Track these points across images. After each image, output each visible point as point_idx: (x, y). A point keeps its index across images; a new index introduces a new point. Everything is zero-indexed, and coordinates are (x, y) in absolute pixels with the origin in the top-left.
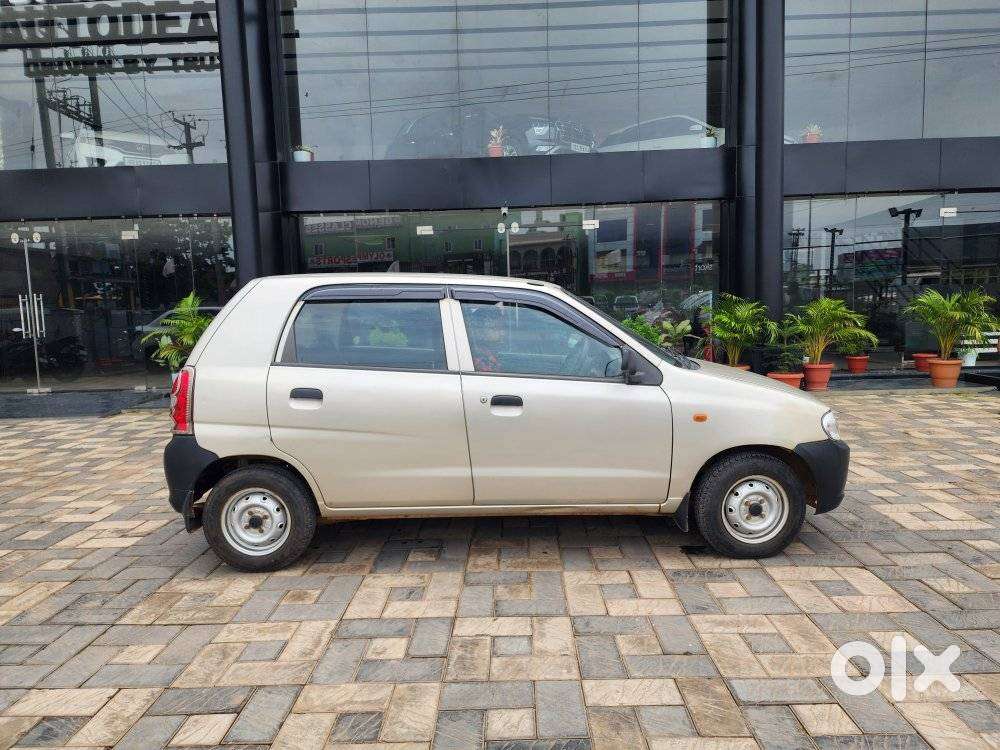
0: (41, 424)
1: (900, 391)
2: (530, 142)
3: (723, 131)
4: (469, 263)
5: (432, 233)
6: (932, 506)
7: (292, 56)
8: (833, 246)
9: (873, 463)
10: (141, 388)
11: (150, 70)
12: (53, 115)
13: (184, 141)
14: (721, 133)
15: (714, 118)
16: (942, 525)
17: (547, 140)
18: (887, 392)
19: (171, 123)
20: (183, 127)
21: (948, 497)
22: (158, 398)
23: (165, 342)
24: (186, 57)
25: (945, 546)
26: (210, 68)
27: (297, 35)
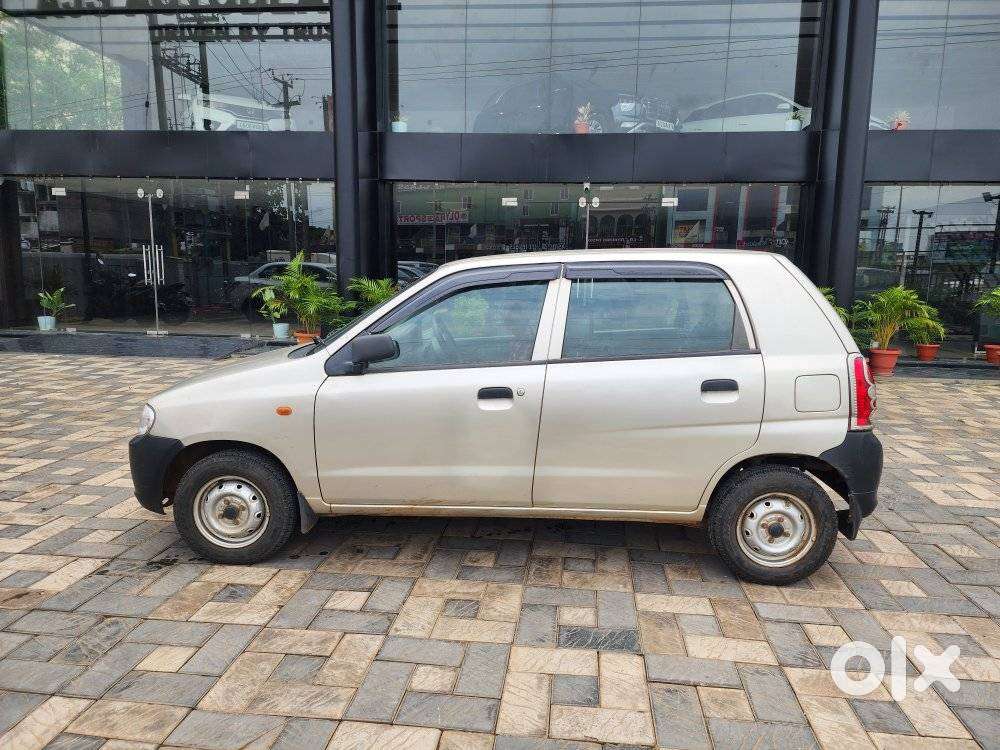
0: (165, 362)
1: (966, 381)
2: (616, 118)
3: (810, 110)
4: (545, 228)
5: (516, 204)
6: (966, 487)
7: (394, 26)
8: (920, 228)
9: (920, 446)
10: (247, 336)
11: (263, 38)
12: (166, 72)
13: (282, 100)
14: (807, 114)
15: (801, 98)
16: (970, 503)
17: (634, 117)
18: (953, 380)
19: (270, 81)
20: (281, 85)
21: (983, 480)
22: (261, 345)
23: (269, 295)
24: (296, 26)
25: (967, 520)
26: (319, 37)
27: (399, 7)
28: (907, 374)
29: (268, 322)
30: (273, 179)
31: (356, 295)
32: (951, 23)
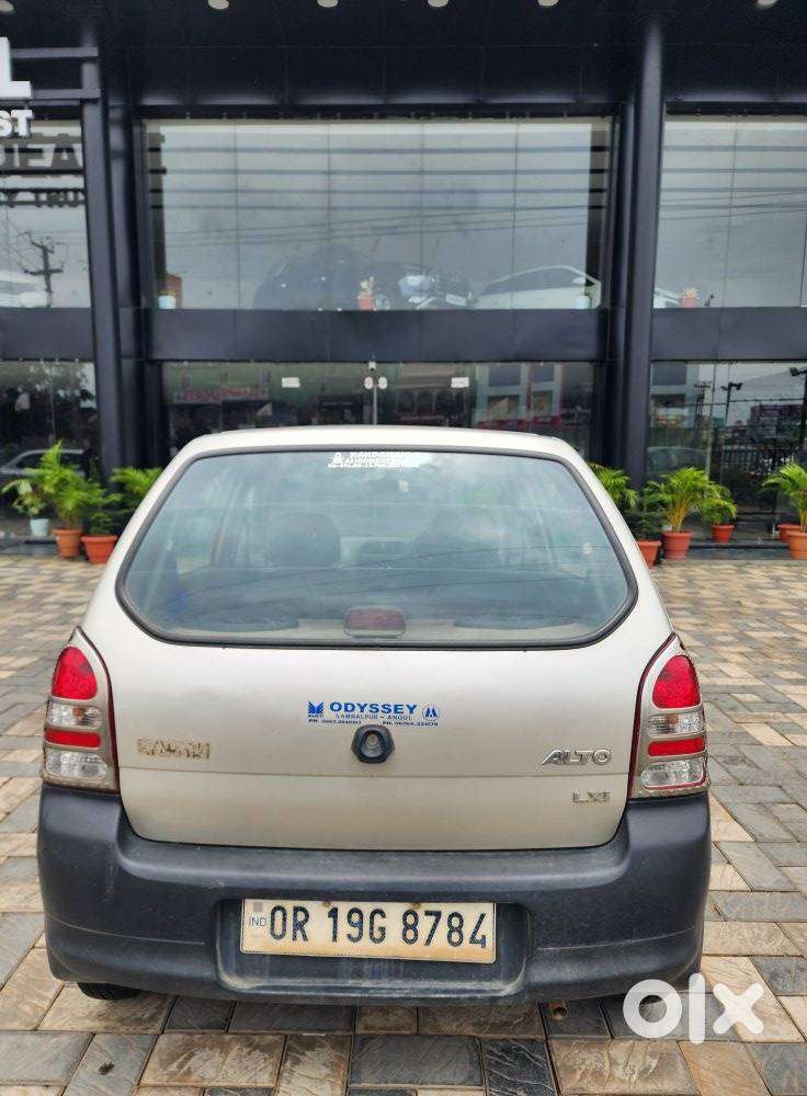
2: (403, 292)
3: (600, 284)
5: (299, 385)
7: (158, 191)
10: (1, 534)
11: (12, 204)
13: (41, 267)
14: (596, 290)
15: (592, 269)
17: (422, 291)
18: (744, 562)
19: (26, 245)
20: (40, 251)
21: (741, 659)
22: (16, 544)
23: (25, 488)
24: (48, 191)
25: (713, 697)
26: (74, 204)
27: (164, 171)
28: (702, 557)
29: (24, 517)
30: (25, 360)
31: (121, 487)
32: (735, 194)
